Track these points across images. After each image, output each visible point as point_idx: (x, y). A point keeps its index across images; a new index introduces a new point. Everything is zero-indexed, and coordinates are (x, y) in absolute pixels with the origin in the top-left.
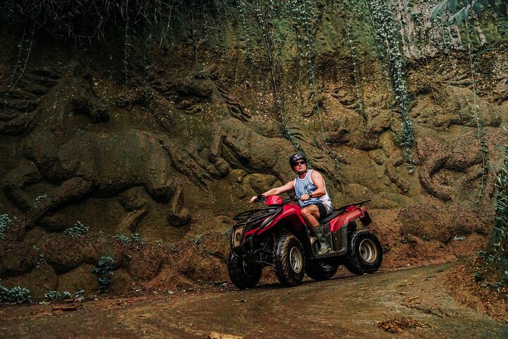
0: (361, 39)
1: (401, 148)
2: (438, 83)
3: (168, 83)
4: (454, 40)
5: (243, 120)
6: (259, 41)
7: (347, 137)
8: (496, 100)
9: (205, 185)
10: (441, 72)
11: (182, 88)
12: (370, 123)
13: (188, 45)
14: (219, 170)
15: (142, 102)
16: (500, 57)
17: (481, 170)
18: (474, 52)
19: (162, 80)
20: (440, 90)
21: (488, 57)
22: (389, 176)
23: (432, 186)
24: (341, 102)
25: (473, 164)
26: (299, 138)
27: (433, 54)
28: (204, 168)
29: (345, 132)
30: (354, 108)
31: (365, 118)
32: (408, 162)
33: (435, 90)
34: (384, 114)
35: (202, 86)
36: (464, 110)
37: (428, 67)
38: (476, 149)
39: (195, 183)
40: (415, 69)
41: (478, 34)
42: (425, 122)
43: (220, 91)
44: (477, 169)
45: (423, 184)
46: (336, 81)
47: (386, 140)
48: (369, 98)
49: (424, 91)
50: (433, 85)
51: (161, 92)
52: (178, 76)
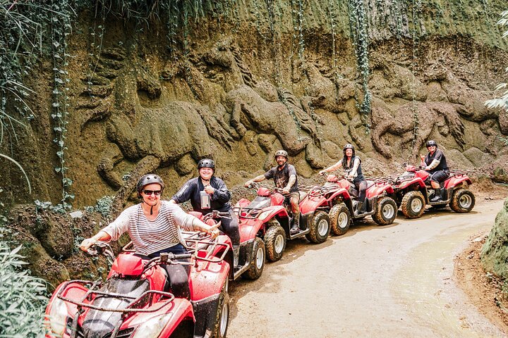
0: (339, 18)
1: (360, 113)
2: (389, 62)
3: (199, 55)
4: (404, 27)
5: (252, 86)
6: (264, 14)
7: (325, 102)
8: (426, 81)
9: (230, 147)
10: (391, 53)
11: (210, 60)
12: (342, 92)
13: (213, 18)
14: (239, 134)
15: (182, 74)
16: (432, 46)
17: (412, 137)
18: (417, 40)
19: (194, 53)
20: (389, 68)
21: (425, 45)
22: (351, 136)
23: (380, 146)
24: (320, 71)
25: (407, 131)
26: (290, 102)
27: (388, 38)
28: (228, 132)
29: (323, 98)
30: (329, 77)
31: (337, 87)
32: (365, 125)
33: (387, 68)
34: (352, 84)
35: (224, 58)
36: (405, 87)
37: (383, 47)
38: (410, 120)
39: (223, 145)
40: (374, 48)
41: (421, 25)
42: (378, 94)
43: (237, 61)
44: (410, 135)
45: (374, 144)
46: (317, 52)
47: (349, 106)
48: (341, 69)
49: (379, 68)
50: (386, 64)
51: (194, 63)
52: (205, 47)
